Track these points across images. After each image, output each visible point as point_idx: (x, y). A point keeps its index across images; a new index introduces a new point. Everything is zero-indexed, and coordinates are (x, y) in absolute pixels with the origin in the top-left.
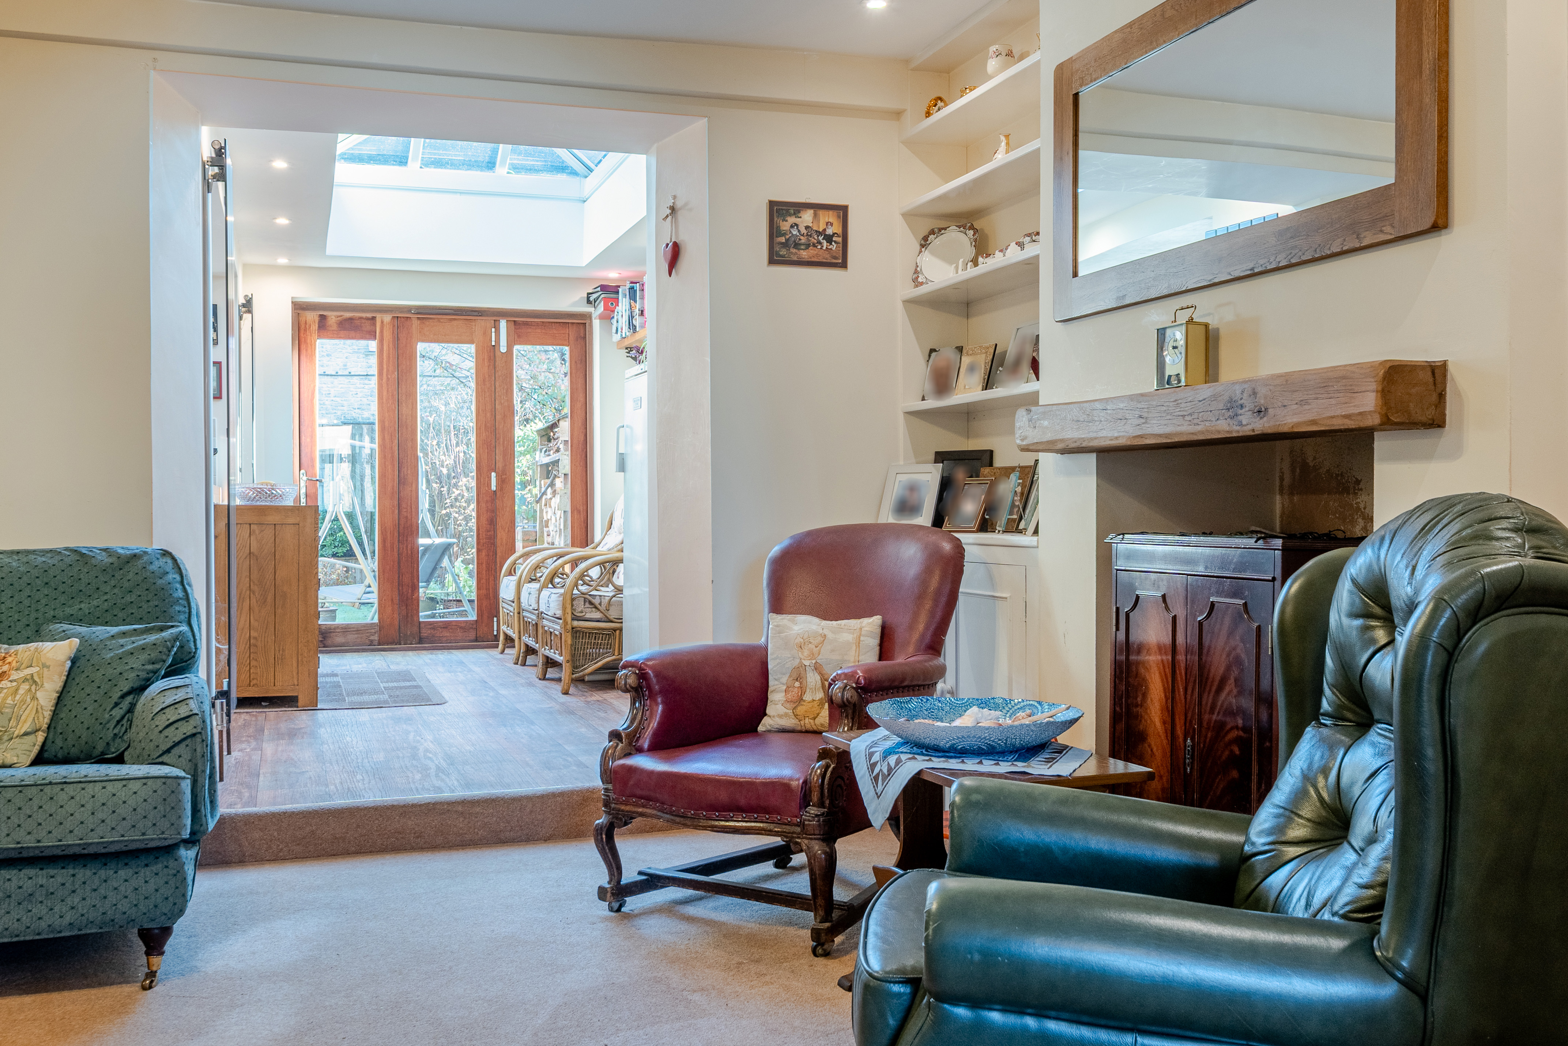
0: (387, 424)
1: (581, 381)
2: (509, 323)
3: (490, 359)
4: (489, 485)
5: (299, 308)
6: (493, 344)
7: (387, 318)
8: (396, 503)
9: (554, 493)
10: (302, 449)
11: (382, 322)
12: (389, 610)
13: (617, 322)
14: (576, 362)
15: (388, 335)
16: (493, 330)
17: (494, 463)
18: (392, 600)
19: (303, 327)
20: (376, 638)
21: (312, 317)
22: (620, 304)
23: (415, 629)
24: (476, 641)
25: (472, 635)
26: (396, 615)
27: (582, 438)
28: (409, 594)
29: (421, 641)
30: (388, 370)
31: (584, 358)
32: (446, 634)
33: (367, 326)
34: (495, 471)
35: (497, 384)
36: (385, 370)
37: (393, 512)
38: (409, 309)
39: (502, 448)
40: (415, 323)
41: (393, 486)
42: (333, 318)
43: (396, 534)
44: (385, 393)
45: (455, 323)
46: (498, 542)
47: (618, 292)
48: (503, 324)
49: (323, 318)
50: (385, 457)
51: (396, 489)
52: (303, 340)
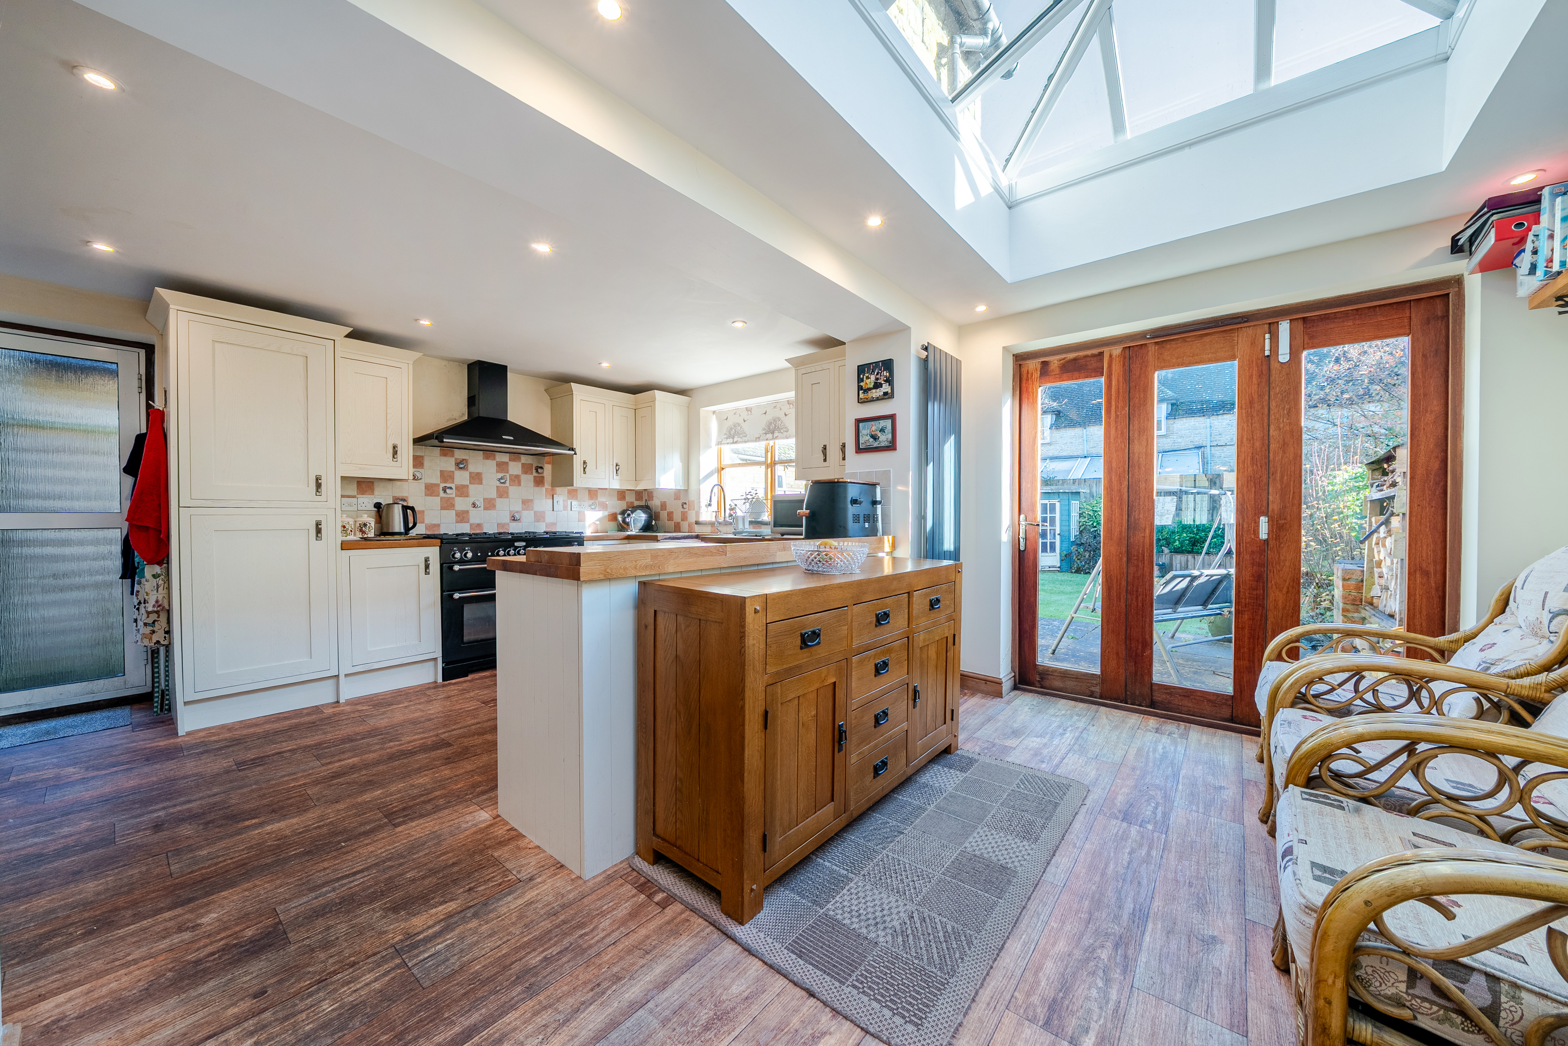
0: (1114, 465)
1: (1434, 383)
2: (1295, 323)
3: (1260, 375)
4: (1256, 532)
5: (1020, 359)
6: (1267, 353)
7: (1117, 351)
8: (1124, 549)
9: (1389, 533)
10: (1023, 494)
11: (1111, 356)
12: (1113, 663)
13: (1535, 252)
14: (1424, 356)
15: (1117, 368)
16: (1267, 336)
17: (1265, 504)
18: (1117, 654)
19: (1025, 377)
20: (1097, 689)
21: (1033, 365)
22: (1544, 218)
23: (1146, 690)
24: (1232, 720)
25: (1226, 712)
26: (1122, 671)
27: (1436, 465)
28: (1139, 651)
29: (1153, 704)
30: (1117, 407)
31: (1443, 347)
32: (1186, 703)
33: (1094, 364)
34: (1265, 514)
35: (1273, 404)
36: (1113, 407)
37: (1121, 559)
38: (1142, 335)
39: (1279, 485)
40: (1152, 349)
41: (1121, 532)
42: (1055, 361)
43: (1124, 583)
44: (1113, 432)
45: (1207, 339)
46: (1270, 604)
47: (1538, 201)
48: (1284, 328)
49: (1045, 364)
50: (1111, 500)
51: (1124, 534)
52: (1024, 389)
